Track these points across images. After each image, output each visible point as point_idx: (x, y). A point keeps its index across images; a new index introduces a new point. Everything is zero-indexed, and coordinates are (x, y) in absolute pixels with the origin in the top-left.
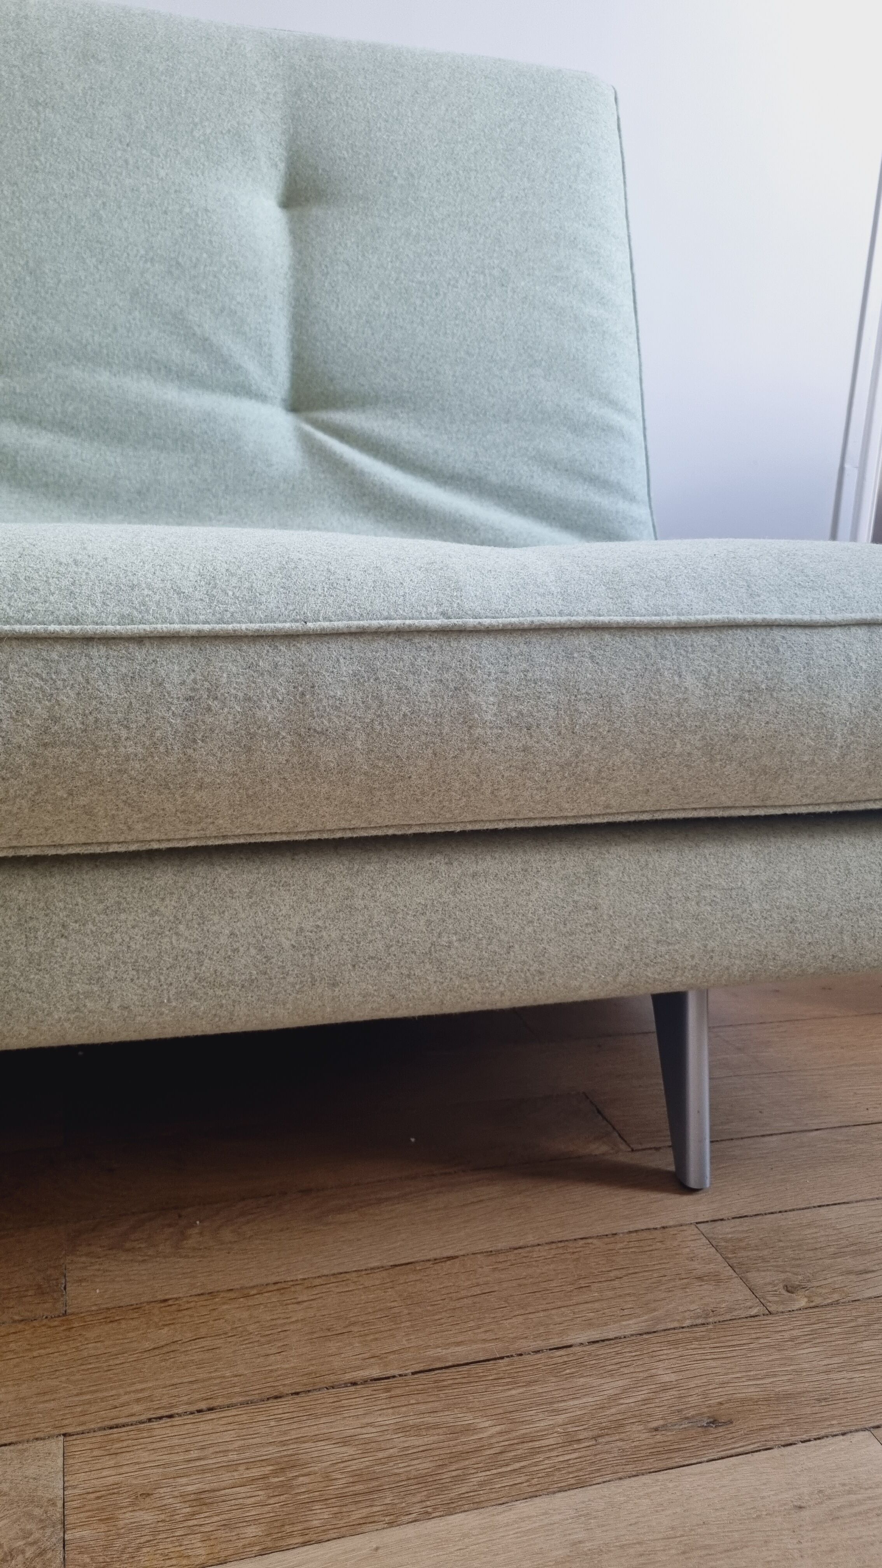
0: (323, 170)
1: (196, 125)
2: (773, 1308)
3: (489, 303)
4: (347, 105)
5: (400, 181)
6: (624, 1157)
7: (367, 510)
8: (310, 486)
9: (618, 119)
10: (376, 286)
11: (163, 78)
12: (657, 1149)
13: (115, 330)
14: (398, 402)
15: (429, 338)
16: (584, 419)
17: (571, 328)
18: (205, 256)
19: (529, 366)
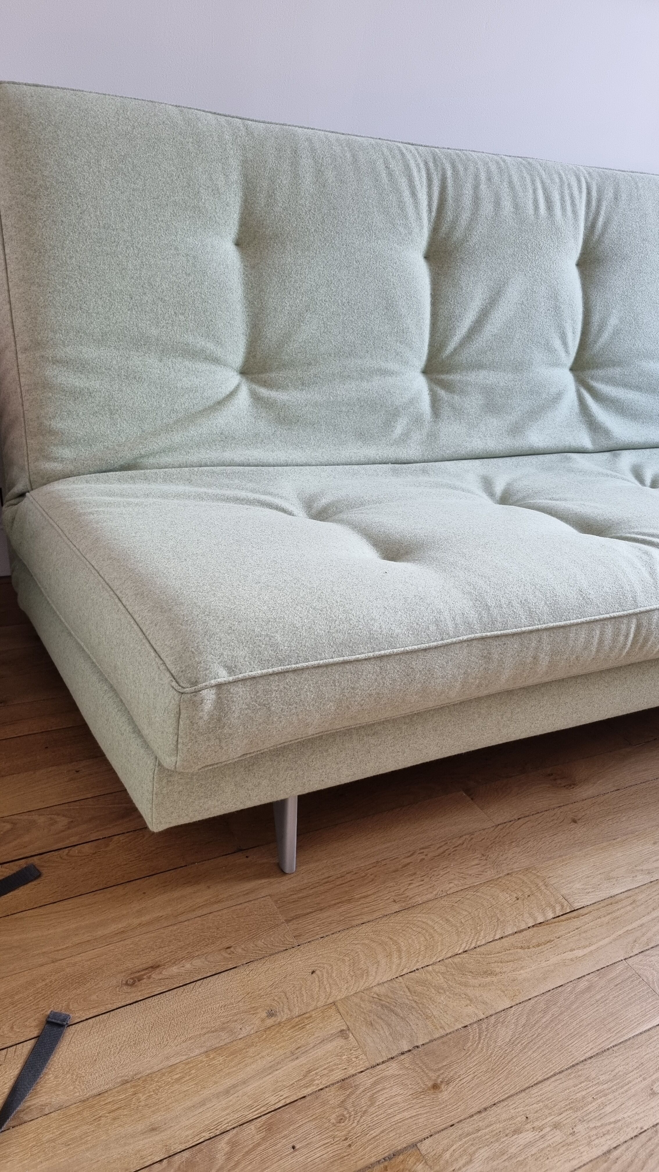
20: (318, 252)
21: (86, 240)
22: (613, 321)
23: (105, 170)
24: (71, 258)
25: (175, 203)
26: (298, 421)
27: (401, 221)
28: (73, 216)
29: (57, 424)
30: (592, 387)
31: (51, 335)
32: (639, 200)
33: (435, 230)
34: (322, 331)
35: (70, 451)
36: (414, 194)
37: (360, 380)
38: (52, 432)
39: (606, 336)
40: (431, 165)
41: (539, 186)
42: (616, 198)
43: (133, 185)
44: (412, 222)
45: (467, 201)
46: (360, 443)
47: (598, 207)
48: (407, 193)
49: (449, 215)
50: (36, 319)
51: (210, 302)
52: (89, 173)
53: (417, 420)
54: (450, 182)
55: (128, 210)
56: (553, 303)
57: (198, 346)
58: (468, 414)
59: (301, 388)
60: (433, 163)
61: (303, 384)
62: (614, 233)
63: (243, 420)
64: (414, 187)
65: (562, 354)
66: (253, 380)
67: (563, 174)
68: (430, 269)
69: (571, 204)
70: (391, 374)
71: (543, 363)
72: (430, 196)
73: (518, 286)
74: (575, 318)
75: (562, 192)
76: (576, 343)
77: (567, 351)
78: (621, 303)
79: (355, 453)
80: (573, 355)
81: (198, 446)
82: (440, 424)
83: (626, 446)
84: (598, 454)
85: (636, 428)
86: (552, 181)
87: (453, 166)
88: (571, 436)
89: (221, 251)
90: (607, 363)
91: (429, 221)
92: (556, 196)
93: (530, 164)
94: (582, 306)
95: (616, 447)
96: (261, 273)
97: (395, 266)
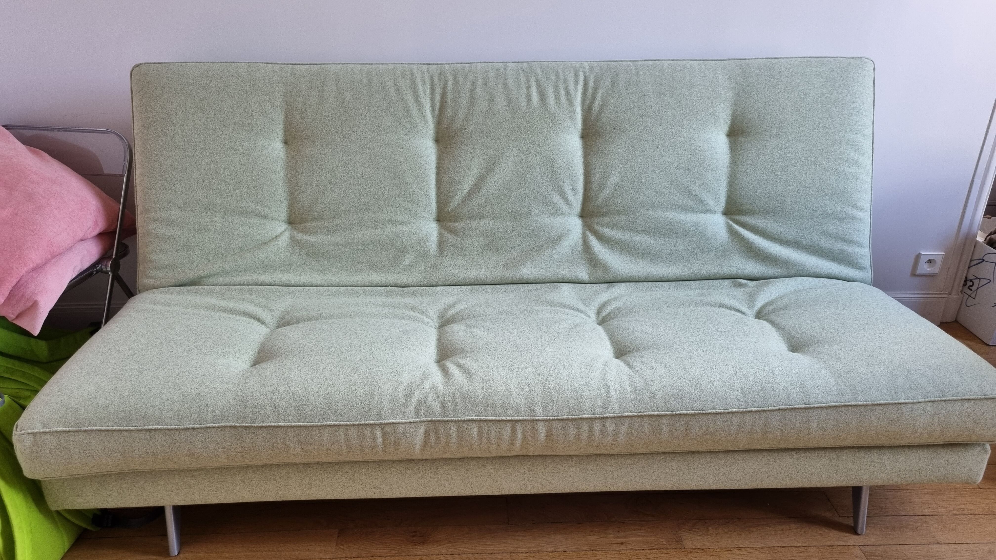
0: (746, 123)
1: (698, 114)
3: (809, 171)
4: (758, 96)
5: (776, 126)
7: (752, 257)
8: (731, 248)
9: (874, 78)
10: (763, 169)
11: (688, 98)
12: (848, 517)
13: (665, 195)
14: (768, 212)
15: (783, 187)
16: (844, 215)
17: (843, 179)
18: (698, 164)
19: (823, 196)
20: (338, 145)
22: (614, 179)
23: (190, 108)
24: (166, 160)
25: (235, 123)
26: (323, 255)
27: (407, 120)
28: (168, 137)
29: (153, 257)
30: (597, 231)
31: (153, 205)
32: (637, 85)
33: (439, 123)
34: (342, 196)
35: (161, 272)
36: (417, 100)
37: (374, 228)
38: (150, 261)
39: (607, 192)
40: (436, 79)
41: (533, 83)
42: (613, 86)
43: (207, 115)
44: (417, 119)
45: (464, 101)
46: (372, 271)
47: (595, 93)
48: (411, 101)
49: (449, 113)
50: (145, 196)
51: (258, 181)
52: (179, 111)
53: (424, 255)
54: (449, 89)
55: (203, 130)
56: (549, 169)
57: (250, 208)
58: (470, 252)
59: (327, 233)
60: (438, 77)
61: (328, 231)
62: (611, 112)
63: (280, 255)
64: (418, 96)
65: (564, 207)
66: (295, 228)
67: (561, 72)
68: (438, 149)
69: (565, 94)
70: (402, 223)
71: (542, 213)
72: (432, 100)
73: (512, 158)
74: (574, 179)
75: (557, 86)
76: (578, 197)
77: (568, 204)
78: (621, 166)
79: (363, 278)
80: (577, 206)
81: (246, 271)
82: (444, 258)
83: (625, 280)
84: (593, 285)
85: (641, 265)
86: (548, 78)
87: (455, 77)
88: (567, 270)
89: (269, 149)
90: (612, 212)
91: (433, 117)
92: (550, 90)
93: (530, 67)
94: (583, 169)
95: (614, 279)
96: (297, 161)
97: (402, 150)
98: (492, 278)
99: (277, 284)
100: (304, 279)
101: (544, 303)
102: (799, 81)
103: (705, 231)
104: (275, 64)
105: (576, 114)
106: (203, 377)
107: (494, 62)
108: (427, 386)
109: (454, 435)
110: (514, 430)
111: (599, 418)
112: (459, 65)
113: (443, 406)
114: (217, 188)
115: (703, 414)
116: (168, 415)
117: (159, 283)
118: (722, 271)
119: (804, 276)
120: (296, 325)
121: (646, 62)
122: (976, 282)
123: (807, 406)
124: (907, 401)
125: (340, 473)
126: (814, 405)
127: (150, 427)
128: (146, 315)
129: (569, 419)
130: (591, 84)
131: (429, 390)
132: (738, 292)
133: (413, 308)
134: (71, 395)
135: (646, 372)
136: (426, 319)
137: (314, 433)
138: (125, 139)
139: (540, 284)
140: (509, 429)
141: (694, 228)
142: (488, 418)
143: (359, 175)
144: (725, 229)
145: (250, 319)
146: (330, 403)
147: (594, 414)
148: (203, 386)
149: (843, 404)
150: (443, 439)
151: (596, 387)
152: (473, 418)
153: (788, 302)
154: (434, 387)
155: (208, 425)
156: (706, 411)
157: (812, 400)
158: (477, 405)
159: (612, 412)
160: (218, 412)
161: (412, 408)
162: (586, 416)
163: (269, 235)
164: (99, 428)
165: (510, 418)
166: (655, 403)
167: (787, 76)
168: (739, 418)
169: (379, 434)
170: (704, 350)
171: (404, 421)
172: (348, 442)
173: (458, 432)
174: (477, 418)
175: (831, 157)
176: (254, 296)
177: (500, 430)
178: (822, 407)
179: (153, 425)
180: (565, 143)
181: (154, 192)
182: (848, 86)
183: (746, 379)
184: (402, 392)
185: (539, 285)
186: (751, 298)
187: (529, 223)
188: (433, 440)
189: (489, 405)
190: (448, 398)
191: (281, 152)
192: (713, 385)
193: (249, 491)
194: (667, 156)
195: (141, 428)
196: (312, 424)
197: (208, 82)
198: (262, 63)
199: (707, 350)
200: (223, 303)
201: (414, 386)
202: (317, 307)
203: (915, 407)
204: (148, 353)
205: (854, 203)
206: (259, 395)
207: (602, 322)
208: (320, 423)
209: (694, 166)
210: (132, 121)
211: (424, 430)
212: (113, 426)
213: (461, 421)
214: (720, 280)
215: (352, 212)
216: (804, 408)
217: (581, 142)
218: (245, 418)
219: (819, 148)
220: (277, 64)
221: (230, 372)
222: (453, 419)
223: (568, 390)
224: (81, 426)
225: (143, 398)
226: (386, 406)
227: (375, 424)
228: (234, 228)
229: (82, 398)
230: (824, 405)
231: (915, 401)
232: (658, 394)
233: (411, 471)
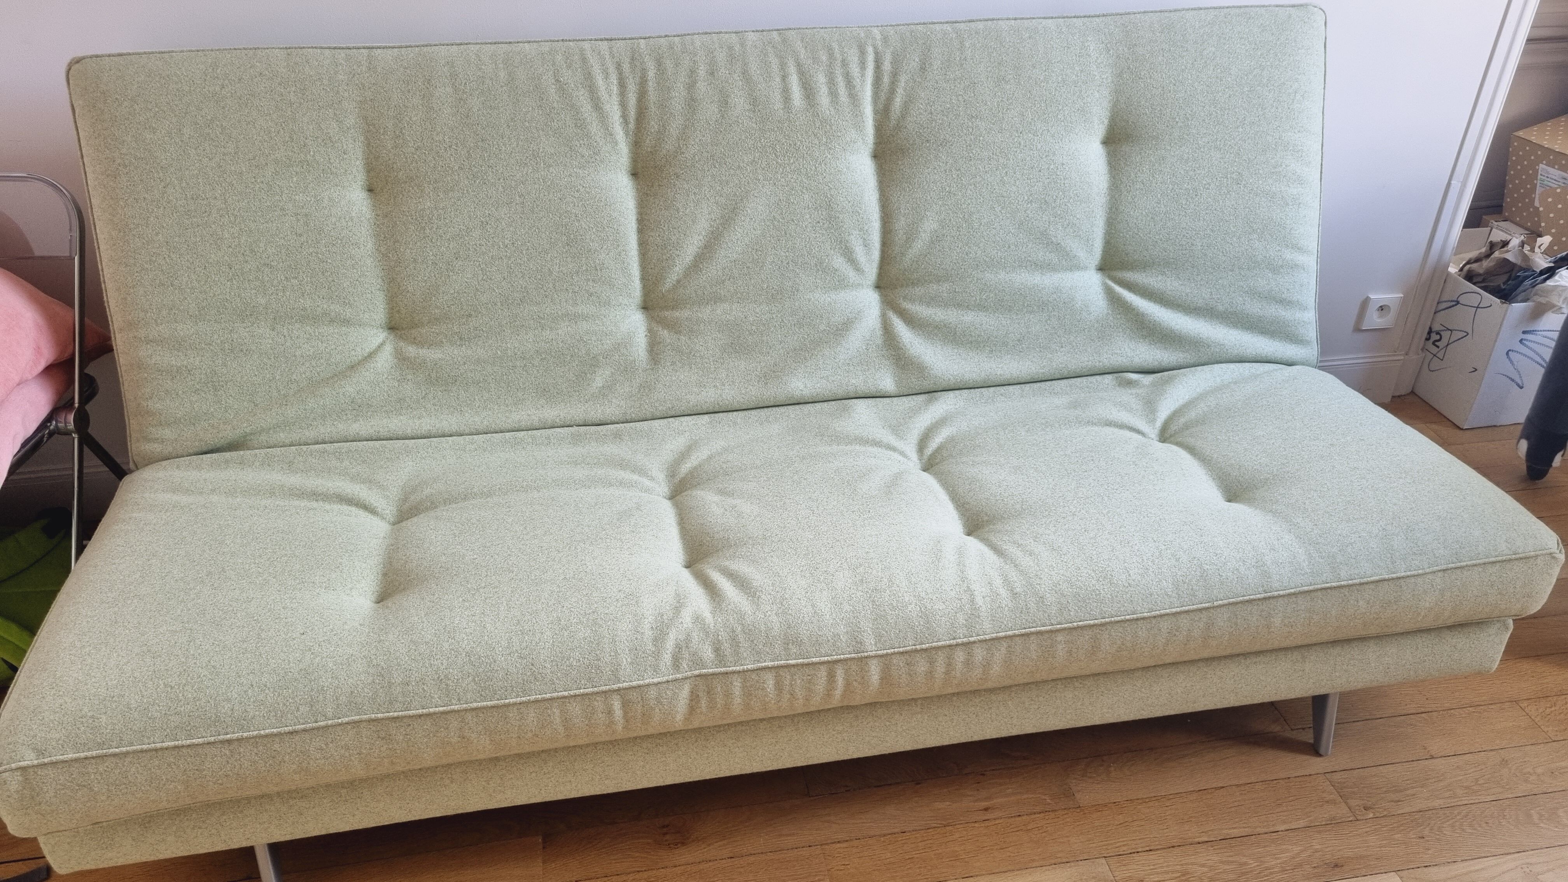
0: (1133, 122)
1: (1059, 110)
2: (1359, 818)
3: (1228, 196)
4: (1151, 78)
5: (1179, 124)
6: (1288, 734)
7: (1144, 337)
8: (1112, 324)
9: (1326, 38)
10: (1159, 195)
11: (1042, 84)
13: (1009, 247)
14: (1166, 264)
15: (1189, 224)
16: (1280, 263)
17: (1279, 204)
18: (1061, 193)
19: (1250, 234)
21: (172, 214)
22: (929, 225)
23: (189, 138)
24: (157, 234)
25: (276, 161)
26: (456, 381)
27: (581, 142)
28: (156, 191)
29: (155, 405)
30: (904, 310)
31: (142, 315)
32: (962, 65)
33: (636, 145)
34: (480, 279)
35: (171, 431)
36: (597, 106)
37: (540, 329)
38: (149, 413)
39: (918, 246)
40: (626, 67)
41: (792, 69)
42: (923, 69)
43: (223, 149)
44: (598, 140)
45: (677, 103)
46: (542, 402)
47: (894, 83)
48: (586, 108)
49: (654, 125)
50: (125, 299)
51: (329, 261)
52: (171, 144)
53: (627, 369)
54: (651, 85)
55: (219, 177)
56: (824, 213)
57: (319, 309)
58: (702, 357)
59: (458, 343)
60: (630, 63)
61: (461, 339)
62: (921, 114)
63: (381, 385)
64: (598, 98)
65: (851, 274)
66: (401, 337)
67: (837, 47)
68: (637, 189)
69: (846, 87)
70: (585, 318)
71: (817, 287)
72: (623, 105)
73: (764, 199)
74: (866, 228)
75: (831, 73)
76: (873, 257)
77: (858, 269)
78: (940, 203)
79: (529, 415)
80: (871, 270)
81: (323, 417)
82: (660, 372)
83: (953, 387)
84: (904, 399)
85: (976, 360)
86: (816, 60)
87: (659, 63)
88: (861, 378)
89: (342, 203)
90: (927, 278)
91: (627, 134)
92: (821, 79)
93: (784, 41)
94: (878, 211)
95: (935, 388)
96: (395, 223)
97: (577, 195)
98: (742, 400)
99: (382, 437)
100: (427, 424)
101: (833, 438)
102: (1213, 49)
103: (1073, 300)
104: (335, 48)
105: (865, 119)
106: (303, 637)
107: (721, 33)
108: (686, 617)
109: (737, 693)
110: (831, 677)
111: (963, 644)
112: (662, 40)
113: (717, 650)
114: (257, 278)
115: (1118, 622)
116: (257, 713)
117: (170, 449)
118: (1100, 362)
119: (1221, 363)
120: (432, 513)
121: (972, 25)
122: (1446, 335)
123: (1269, 594)
124: (1409, 573)
125: (551, 764)
126: (1278, 592)
127: (228, 736)
128: (164, 517)
129: (916, 651)
130: (887, 66)
131: (690, 625)
132: (1127, 396)
133: (623, 465)
134: (76, 693)
135: (1026, 562)
136: (647, 482)
137: (511, 715)
138: (67, 190)
139: (821, 404)
140: (825, 674)
141: (1055, 296)
142: (791, 662)
143: (507, 242)
144: (1102, 294)
145: (350, 508)
146: (532, 665)
147: (954, 639)
148: (308, 655)
149: (1319, 586)
150: (720, 700)
151: (953, 594)
152: (766, 664)
153: (1206, 409)
154: (698, 619)
155: (330, 722)
156: (1123, 617)
157: (1276, 585)
158: (771, 644)
159: (981, 633)
160: (343, 699)
161: (667, 658)
162: (943, 643)
163: (357, 353)
164: (139, 747)
165: (826, 658)
166: (1045, 612)
167: (1196, 42)
168: (1169, 622)
169: (617, 705)
170: (1104, 512)
171: (656, 680)
172: (567, 722)
173: (743, 687)
174: (772, 663)
175: (1261, 172)
176: (346, 463)
177: (810, 678)
178: (1289, 595)
179: (233, 733)
180: (848, 168)
181: (141, 292)
182: (1288, 54)
183: (1177, 560)
184: (648, 634)
185: (818, 406)
186: (1150, 406)
187: (797, 304)
188: (704, 703)
189: (790, 640)
190: (723, 635)
191: (364, 208)
192: (1130, 575)
193: (400, 808)
194: (1013, 182)
195: (212, 739)
196: (507, 701)
197: (218, 88)
198: (312, 47)
199: (1108, 512)
200: (294, 480)
201: (666, 621)
202: (461, 474)
203: (1420, 580)
204: (192, 596)
205: (1294, 242)
206: (409, 662)
207: (929, 466)
208: (519, 699)
209: (1054, 197)
210: (81, 164)
211: (689, 690)
212: (163, 742)
213: (748, 671)
214: (1097, 377)
215: (499, 304)
216: (1265, 599)
217: (873, 165)
218: (391, 703)
219: (1244, 158)
220: (339, 48)
221: (348, 622)
222: (734, 668)
223: (910, 604)
224: (105, 747)
225: (208, 687)
226: (625, 659)
227: (610, 691)
228: (295, 346)
229: (97, 697)
230: (1292, 591)
231: (1420, 572)
232: (1050, 598)
233: (665, 748)
